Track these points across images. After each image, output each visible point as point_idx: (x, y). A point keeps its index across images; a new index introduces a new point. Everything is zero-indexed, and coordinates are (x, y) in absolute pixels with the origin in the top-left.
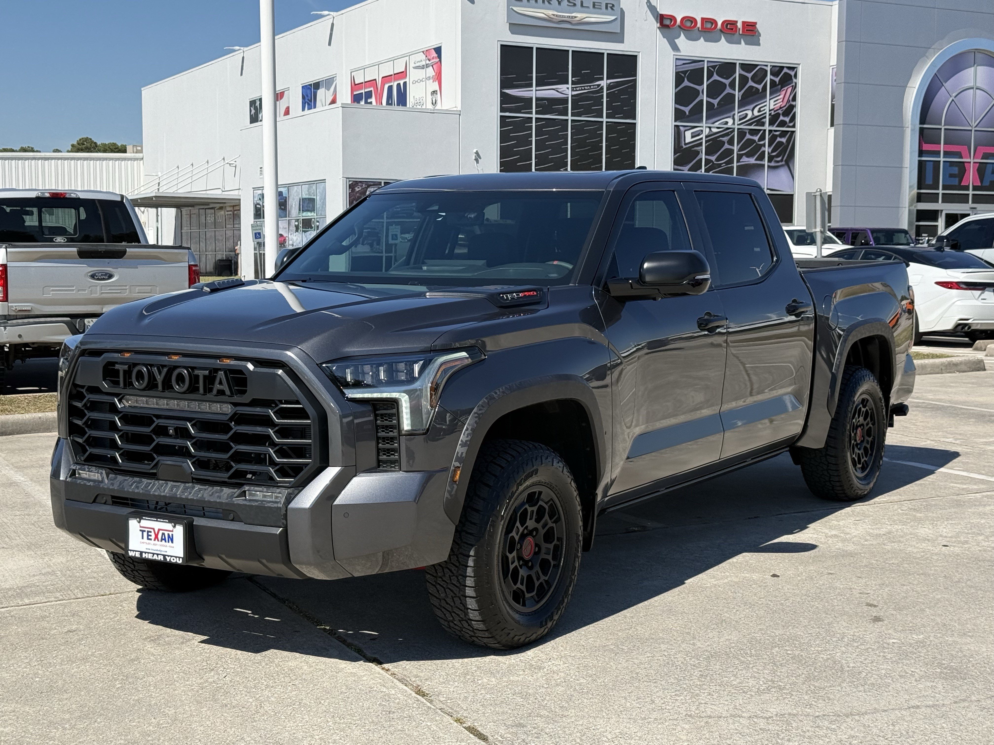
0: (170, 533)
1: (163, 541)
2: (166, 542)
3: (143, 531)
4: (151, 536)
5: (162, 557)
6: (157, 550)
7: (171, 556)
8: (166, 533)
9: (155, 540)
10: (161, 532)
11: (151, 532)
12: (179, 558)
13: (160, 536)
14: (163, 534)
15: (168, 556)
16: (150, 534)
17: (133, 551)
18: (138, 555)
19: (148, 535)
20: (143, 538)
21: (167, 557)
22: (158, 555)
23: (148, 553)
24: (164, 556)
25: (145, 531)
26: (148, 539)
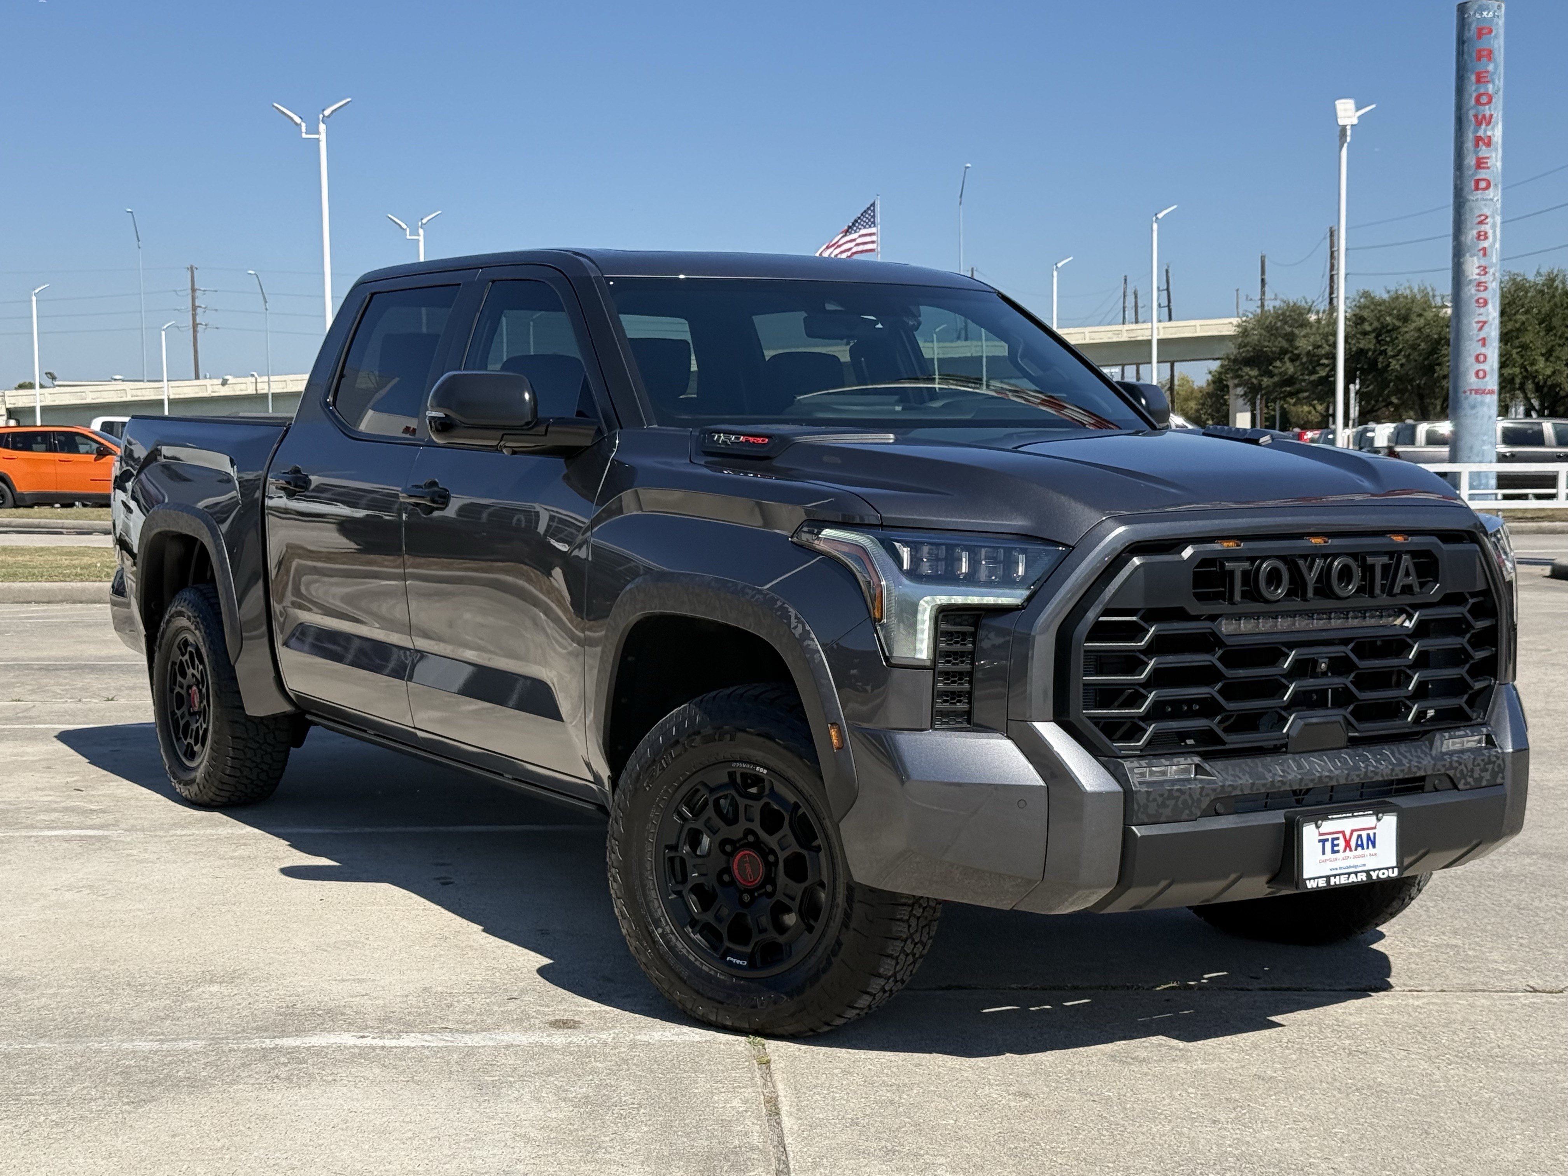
0: (1371, 832)
1: (1359, 849)
2: (1363, 849)
3: (1323, 841)
4: (1338, 845)
5: (1364, 874)
6: (1350, 867)
7: (1380, 869)
8: (1364, 834)
9: (1345, 851)
10: (1355, 835)
11: (1338, 839)
12: (1393, 868)
13: (1353, 843)
14: (1360, 836)
15: (1374, 870)
16: (1336, 842)
17: (1314, 879)
18: (1322, 883)
19: (1333, 845)
20: (1324, 853)
21: (1372, 873)
22: (1356, 873)
23: (1340, 875)
24: (1368, 872)
25: (1327, 840)
26: (1334, 852)
